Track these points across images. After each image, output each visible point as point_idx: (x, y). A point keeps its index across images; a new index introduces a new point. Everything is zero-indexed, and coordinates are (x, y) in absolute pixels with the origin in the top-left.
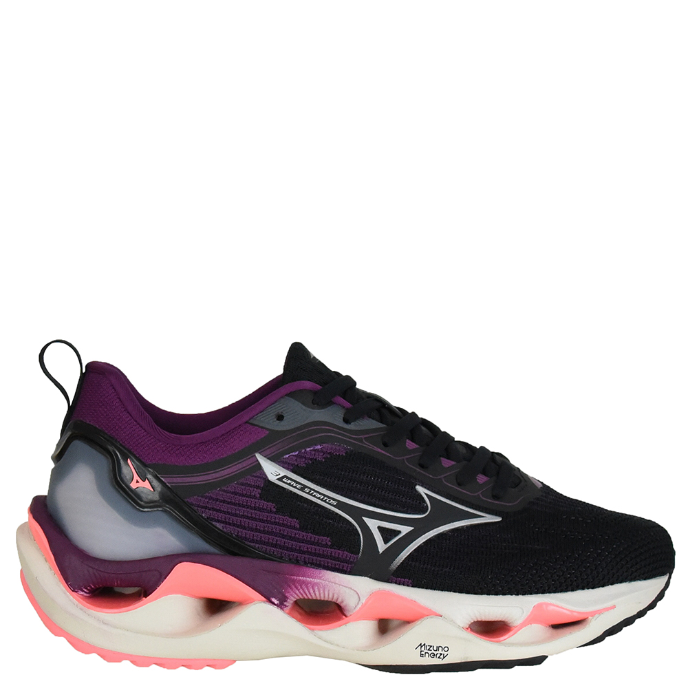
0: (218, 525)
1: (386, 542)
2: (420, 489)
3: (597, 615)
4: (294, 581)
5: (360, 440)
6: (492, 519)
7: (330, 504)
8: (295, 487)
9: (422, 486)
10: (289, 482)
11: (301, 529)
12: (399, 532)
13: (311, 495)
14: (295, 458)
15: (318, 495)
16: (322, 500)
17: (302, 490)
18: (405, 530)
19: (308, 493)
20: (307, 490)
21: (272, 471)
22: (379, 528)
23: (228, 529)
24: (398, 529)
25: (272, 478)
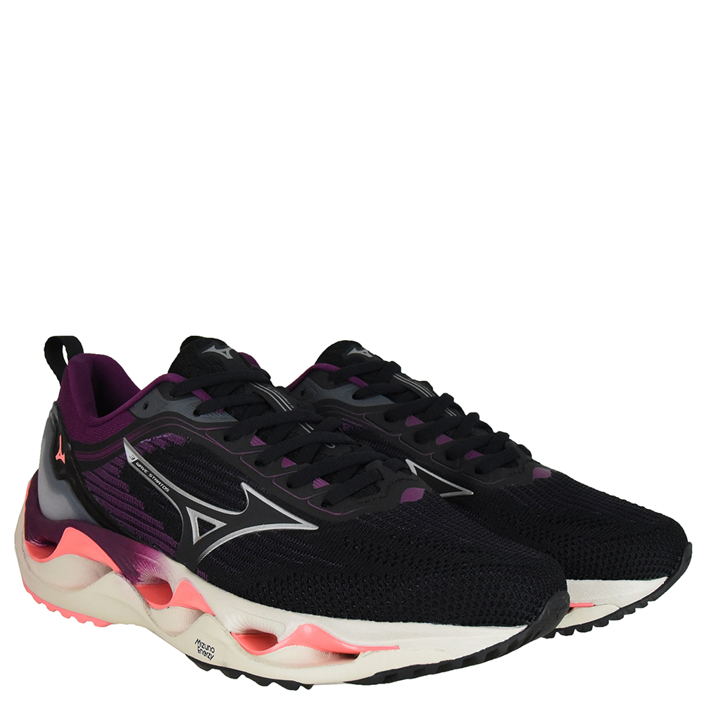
0: (97, 499)
1: (201, 534)
2: (245, 486)
3: (369, 652)
4: (141, 559)
5: (203, 433)
6: (309, 526)
7: (164, 490)
8: (143, 471)
9: (248, 484)
10: (140, 466)
11: (146, 511)
12: (214, 526)
13: (153, 480)
14: (147, 444)
15: (157, 481)
16: (159, 486)
17: (147, 474)
18: (219, 524)
19: (151, 478)
20: (151, 475)
21: (131, 455)
22: (199, 519)
23: (103, 503)
24: (213, 523)
25: (130, 461)
